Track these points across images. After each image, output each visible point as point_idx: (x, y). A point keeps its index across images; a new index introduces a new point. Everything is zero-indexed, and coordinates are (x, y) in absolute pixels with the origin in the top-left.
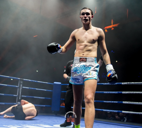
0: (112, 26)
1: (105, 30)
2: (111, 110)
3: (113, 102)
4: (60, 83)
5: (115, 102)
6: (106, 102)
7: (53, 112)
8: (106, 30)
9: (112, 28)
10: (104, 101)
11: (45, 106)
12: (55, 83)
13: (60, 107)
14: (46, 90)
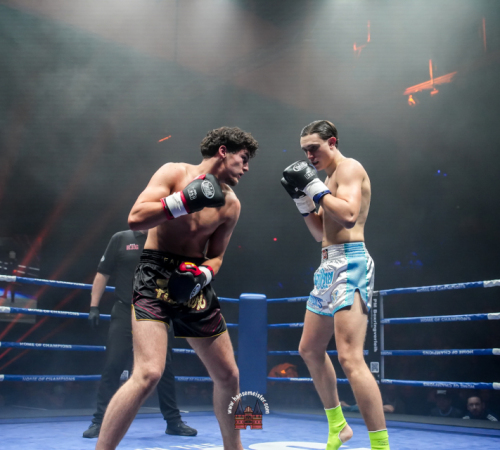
0: (431, 82)
1: (407, 97)
2: (451, 383)
3: (455, 352)
4: (263, 296)
5: (462, 352)
6: (431, 352)
8: (411, 100)
9: (432, 90)
10: (425, 352)
13: (269, 381)
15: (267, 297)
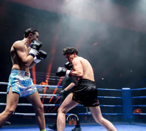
4: (129, 89)
7: (126, 120)
11: (116, 114)
12: (123, 89)
13: (133, 115)
14: (115, 97)
15: (131, 89)
